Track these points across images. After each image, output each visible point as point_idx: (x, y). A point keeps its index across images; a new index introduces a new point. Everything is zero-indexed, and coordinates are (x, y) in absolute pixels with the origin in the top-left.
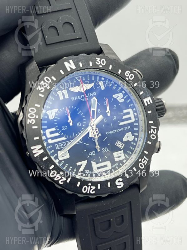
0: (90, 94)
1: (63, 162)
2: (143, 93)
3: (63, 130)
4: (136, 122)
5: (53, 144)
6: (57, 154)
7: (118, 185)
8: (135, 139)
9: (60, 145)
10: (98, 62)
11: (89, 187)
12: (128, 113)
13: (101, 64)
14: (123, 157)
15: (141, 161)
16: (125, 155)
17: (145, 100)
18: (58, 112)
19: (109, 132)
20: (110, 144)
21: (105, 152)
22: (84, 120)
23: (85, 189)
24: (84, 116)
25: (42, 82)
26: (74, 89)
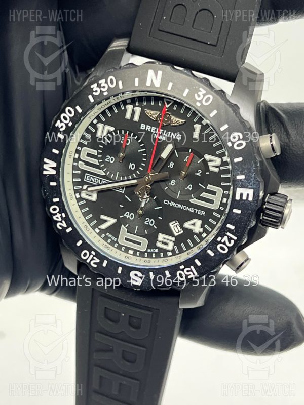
1: (84, 202)
2: (244, 179)
3: (106, 160)
4: (218, 211)
5: (83, 172)
6: (82, 187)
7: (132, 279)
8: (202, 233)
9: (92, 178)
10: (199, 96)
11: (92, 256)
12: (214, 193)
13: (201, 101)
14: (170, 246)
15: (184, 269)
16: (174, 245)
17: (239, 191)
18: (113, 132)
19: (170, 202)
20: (161, 218)
21: (148, 224)
22: (142, 164)
23: (85, 255)
24: (145, 160)
25: (104, 81)
26: (153, 114)
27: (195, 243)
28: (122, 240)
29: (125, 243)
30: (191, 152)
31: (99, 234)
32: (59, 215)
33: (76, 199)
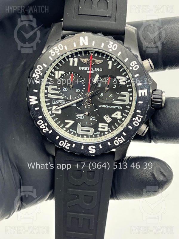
0: (97, 69)
1: (55, 115)
2: (142, 85)
3: (63, 90)
4: (129, 105)
5: (51, 99)
6: (52, 107)
7: (90, 151)
8: (122, 118)
9: (56, 101)
10: (110, 46)
11: (65, 143)
12: (125, 96)
13: (111, 49)
15: (117, 139)
17: (140, 92)
18: (64, 74)
19: (102, 105)
20: (99, 115)
21: (92, 120)
22: (83, 88)
23: (62, 143)
24: (85, 86)
25: (56, 47)
26: (85, 60)
27: (119, 125)
28: (79, 131)
29: (81, 133)
30: (109, 77)
31: (66, 131)
32: (43, 125)
33: (50, 114)
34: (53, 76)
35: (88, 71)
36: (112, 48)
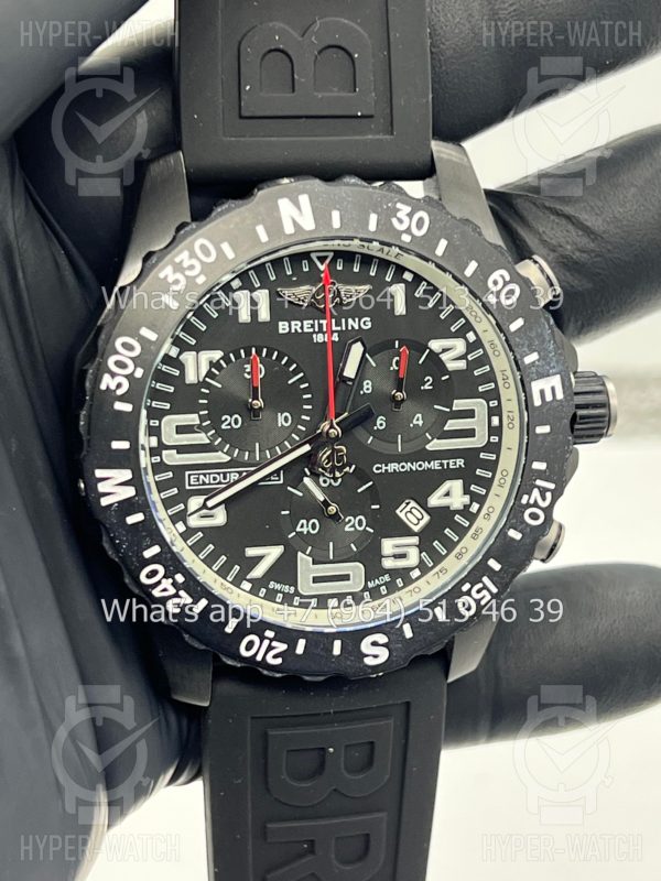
0: (350, 321)
1: (200, 534)
2: (538, 360)
3: (223, 427)
4: (490, 447)
5: (180, 470)
6: (186, 506)
7: (367, 656)
8: (470, 506)
9: (202, 477)
10: (401, 221)
11: (266, 642)
12: (470, 414)
13: (408, 231)
14: (413, 557)
15: (470, 589)
16: (421, 553)
17: (536, 386)
18: (222, 362)
19: (386, 465)
20: (377, 507)
21: (352, 529)
22: (305, 407)
23: (250, 646)
24: (309, 396)
25: (185, 254)
27: (462, 532)
28: (306, 586)
29: (317, 589)
30: (400, 347)
31: (254, 591)
32: (167, 583)
33: (181, 535)
34: (177, 373)
35: (314, 336)
36: (409, 228)
